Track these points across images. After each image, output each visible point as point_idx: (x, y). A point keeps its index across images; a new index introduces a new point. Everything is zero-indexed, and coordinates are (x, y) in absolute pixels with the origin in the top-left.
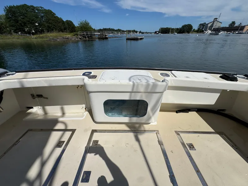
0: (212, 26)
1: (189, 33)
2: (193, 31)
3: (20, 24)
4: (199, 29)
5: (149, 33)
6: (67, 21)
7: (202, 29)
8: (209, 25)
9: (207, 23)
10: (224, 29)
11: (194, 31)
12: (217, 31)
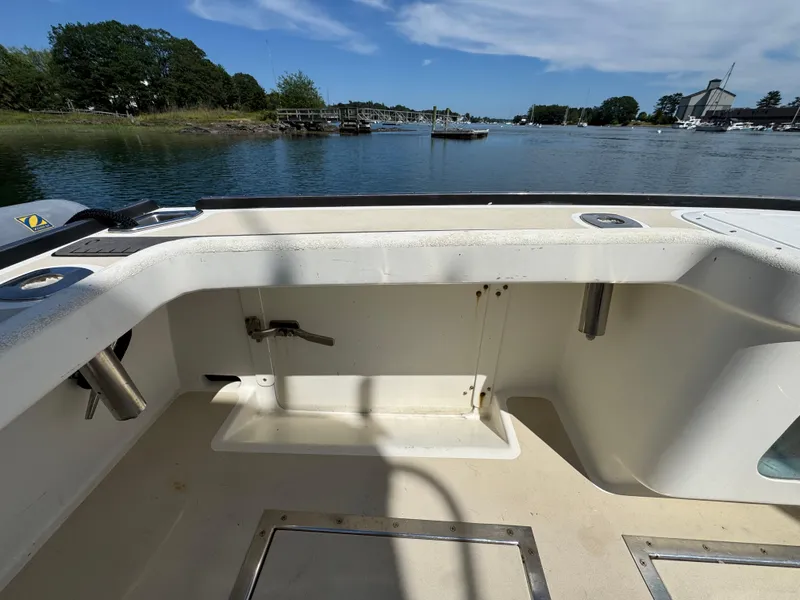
0: (702, 104)
1: (625, 125)
2: (638, 119)
3: (95, 79)
4: (659, 112)
5: (493, 121)
6: (239, 76)
7: (670, 112)
8: (693, 102)
9: (685, 95)
10: (743, 115)
11: (643, 118)
12: (720, 120)
